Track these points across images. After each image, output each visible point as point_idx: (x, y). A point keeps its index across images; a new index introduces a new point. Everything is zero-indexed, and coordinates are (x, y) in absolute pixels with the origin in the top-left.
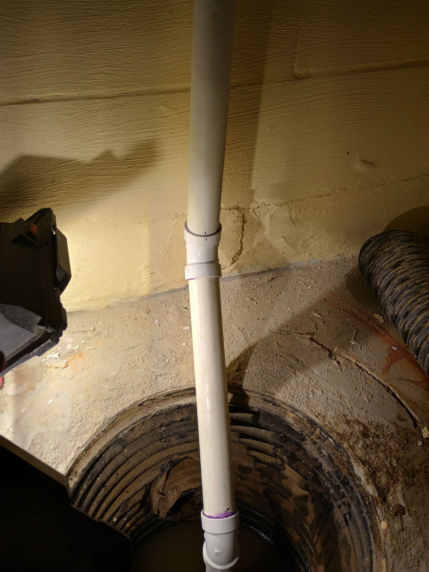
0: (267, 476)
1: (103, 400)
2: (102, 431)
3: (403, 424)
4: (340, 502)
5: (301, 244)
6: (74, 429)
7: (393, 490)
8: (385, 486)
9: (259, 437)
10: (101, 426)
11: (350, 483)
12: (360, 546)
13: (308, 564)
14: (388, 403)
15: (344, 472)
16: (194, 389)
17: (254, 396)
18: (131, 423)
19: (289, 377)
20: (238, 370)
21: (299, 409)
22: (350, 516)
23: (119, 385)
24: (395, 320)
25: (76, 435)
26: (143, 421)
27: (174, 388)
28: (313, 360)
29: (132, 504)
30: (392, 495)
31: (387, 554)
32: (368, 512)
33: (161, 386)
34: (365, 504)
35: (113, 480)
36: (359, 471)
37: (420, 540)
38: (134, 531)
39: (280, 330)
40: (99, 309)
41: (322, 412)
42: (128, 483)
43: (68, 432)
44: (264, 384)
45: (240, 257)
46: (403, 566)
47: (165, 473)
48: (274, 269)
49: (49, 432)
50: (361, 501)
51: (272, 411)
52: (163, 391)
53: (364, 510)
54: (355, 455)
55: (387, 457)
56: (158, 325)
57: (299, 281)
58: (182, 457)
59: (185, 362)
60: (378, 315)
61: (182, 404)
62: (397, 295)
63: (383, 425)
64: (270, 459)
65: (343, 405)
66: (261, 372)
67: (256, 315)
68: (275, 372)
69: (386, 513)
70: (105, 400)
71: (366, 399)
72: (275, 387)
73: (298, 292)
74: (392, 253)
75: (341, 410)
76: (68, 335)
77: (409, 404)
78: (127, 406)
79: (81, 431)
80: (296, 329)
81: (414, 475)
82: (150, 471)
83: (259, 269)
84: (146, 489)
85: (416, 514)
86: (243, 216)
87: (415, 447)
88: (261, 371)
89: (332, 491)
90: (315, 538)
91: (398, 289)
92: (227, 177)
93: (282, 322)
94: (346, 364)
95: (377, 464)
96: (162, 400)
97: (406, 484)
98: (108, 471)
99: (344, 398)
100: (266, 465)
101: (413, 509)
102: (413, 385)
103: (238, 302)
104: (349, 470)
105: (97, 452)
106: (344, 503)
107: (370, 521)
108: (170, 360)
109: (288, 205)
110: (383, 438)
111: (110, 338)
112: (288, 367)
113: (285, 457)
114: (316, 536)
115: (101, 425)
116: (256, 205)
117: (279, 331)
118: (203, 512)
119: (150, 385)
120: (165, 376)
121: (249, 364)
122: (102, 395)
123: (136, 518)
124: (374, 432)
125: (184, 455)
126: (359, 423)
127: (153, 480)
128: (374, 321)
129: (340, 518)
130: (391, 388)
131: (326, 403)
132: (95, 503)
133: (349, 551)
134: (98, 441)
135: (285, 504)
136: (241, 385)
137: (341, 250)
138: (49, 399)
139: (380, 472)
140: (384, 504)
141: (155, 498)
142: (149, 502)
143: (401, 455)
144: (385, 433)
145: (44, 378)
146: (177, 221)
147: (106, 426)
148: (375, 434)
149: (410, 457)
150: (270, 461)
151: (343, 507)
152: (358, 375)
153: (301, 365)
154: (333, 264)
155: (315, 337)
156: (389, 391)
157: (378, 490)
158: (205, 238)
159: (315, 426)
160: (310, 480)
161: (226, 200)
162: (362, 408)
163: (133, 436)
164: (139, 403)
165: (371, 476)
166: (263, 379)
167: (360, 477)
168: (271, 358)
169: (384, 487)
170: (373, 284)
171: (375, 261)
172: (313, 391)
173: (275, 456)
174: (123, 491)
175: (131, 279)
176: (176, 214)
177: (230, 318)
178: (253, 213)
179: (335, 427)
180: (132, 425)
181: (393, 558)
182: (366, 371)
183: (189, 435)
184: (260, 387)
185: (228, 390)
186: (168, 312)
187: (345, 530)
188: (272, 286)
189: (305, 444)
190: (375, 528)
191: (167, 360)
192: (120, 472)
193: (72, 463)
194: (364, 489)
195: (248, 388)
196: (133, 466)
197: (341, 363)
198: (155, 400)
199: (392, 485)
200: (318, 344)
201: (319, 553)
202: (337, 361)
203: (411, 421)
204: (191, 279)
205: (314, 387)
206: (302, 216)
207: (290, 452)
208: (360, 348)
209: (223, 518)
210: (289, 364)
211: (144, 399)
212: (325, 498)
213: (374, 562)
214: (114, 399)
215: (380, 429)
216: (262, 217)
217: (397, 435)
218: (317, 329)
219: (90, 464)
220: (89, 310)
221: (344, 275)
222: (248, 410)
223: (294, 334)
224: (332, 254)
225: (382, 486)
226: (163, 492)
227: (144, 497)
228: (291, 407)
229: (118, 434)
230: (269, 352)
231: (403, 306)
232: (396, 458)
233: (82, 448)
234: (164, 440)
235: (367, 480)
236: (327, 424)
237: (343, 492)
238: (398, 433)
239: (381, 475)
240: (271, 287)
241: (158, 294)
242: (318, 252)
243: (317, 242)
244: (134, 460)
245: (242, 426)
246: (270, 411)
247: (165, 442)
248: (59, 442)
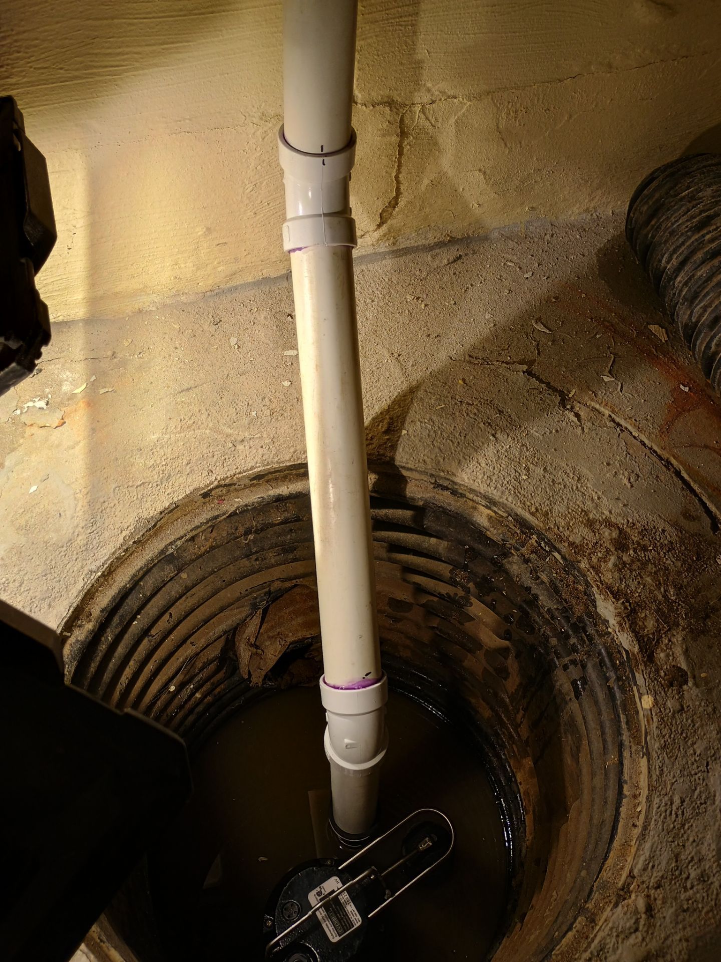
0: (439, 616)
1: (133, 486)
2: (134, 543)
3: (693, 527)
4: (566, 660)
5: (515, 187)
6: (80, 538)
7: (667, 641)
8: (653, 634)
9: (425, 551)
10: (132, 533)
11: (588, 629)
12: (599, 733)
13: (504, 754)
14: (666, 489)
15: (579, 610)
16: (305, 466)
17: (416, 478)
18: (189, 527)
19: (483, 443)
20: (387, 432)
21: (501, 500)
22: (585, 682)
23: (163, 459)
24: (691, 332)
25: (84, 549)
26: (213, 524)
27: (268, 464)
28: (529, 412)
29: (204, 662)
30: (665, 651)
31: (650, 750)
32: (619, 679)
33: (243, 461)
34: (614, 665)
35: (164, 624)
36: (607, 609)
37: (712, 728)
38: (210, 705)
39: (470, 356)
40: (121, 316)
41: (543, 506)
42: (193, 630)
43: (68, 544)
44: (436, 456)
45: (394, 212)
46: (679, 772)
47: (258, 612)
48: (462, 240)
49: (33, 543)
50: (606, 659)
51: (449, 505)
52: (247, 470)
53: (612, 675)
54: (601, 582)
55: (660, 583)
56: (236, 347)
57: (509, 264)
58: (288, 585)
59: (289, 418)
60: (657, 326)
61: (283, 494)
62: (700, 282)
63: (654, 528)
64: (444, 589)
65: (583, 493)
66: (430, 434)
67: (425, 329)
68: (457, 435)
69: (652, 681)
70: (137, 487)
71: (625, 481)
72: (457, 462)
73: (506, 283)
74: (695, 200)
75: (578, 502)
76: (63, 365)
77: (706, 490)
78: (181, 497)
79: (94, 543)
80: (500, 354)
81: (707, 616)
82: (232, 609)
83: (431, 239)
84: (227, 638)
85: (706, 683)
86: (402, 121)
87: (711, 566)
88: (432, 433)
89: (554, 641)
90: (519, 716)
91: (703, 272)
92: (368, 28)
93: (473, 341)
94: (591, 418)
95: (640, 596)
96: (246, 487)
97: (692, 631)
98: (152, 609)
99: (584, 481)
100: (437, 599)
101: (703, 675)
102: (715, 455)
103: (391, 304)
104: (588, 608)
105: (127, 579)
106: (574, 662)
107: (622, 693)
108: (260, 414)
109: (492, 99)
110: (654, 550)
111: (145, 372)
112: (482, 425)
113: (471, 585)
114: (522, 712)
115: (132, 531)
116: (429, 96)
117: (467, 358)
118: (324, 679)
119: (223, 458)
120: (251, 443)
121: (408, 420)
122: (131, 476)
123: (213, 684)
124: (637, 541)
125: (293, 582)
126: (610, 524)
127: (238, 624)
128: (649, 339)
129: (566, 686)
130: (674, 461)
131: (551, 490)
132: (132, 663)
133: (580, 739)
134: (128, 559)
135: (469, 662)
136: (393, 459)
137: (593, 200)
138: (31, 485)
139: (644, 611)
140: (649, 666)
141: (244, 653)
142: (235, 658)
143: (685, 580)
144: (658, 541)
145: (20, 445)
146: (265, 129)
147: (141, 534)
148: (638, 543)
149: (701, 584)
150: (444, 592)
151: (571, 667)
152: (613, 438)
153: (507, 420)
154: (575, 229)
155: (535, 369)
156: (670, 467)
157: (638, 641)
158: (321, 159)
159: (530, 531)
160: (515, 623)
161: (367, 84)
162: (618, 499)
163: (194, 550)
164: (202, 492)
165: (627, 617)
166: (434, 446)
167: (606, 619)
168: (451, 409)
169: (651, 636)
170: (652, 264)
171: (660, 218)
172: (527, 469)
173: (453, 583)
174: (184, 642)
175: (180, 256)
176: (263, 113)
177: (374, 334)
178: (423, 116)
179: (567, 533)
180: (191, 530)
181: (661, 759)
182: (629, 431)
183: (300, 549)
184: (428, 463)
185: (369, 468)
186: (254, 323)
187: (574, 706)
188: (457, 273)
189: (509, 562)
190: (630, 707)
191: (254, 414)
192: (176, 611)
193: (80, 598)
194: (613, 639)
195: (408, 463)
196: (199, 601)
197: (582, 417)
198: (233, 487)
199: (665, 633)
200: (541, 381)
201: (525, 739)
202: (575, 413)
203: (707, 521)
204: (294, 250)
205: (529, 461)
206: (520, 125)
207: (481, 576)
208: (619, 388)
209: (359, 688)
210: (485, 419)
211: (212, 484)
212: (540, 652)
213: (626, 762)
214: (155, 484)
215: (649, 536)
216: (439, 125)
217: (681, 546)
218: (539, 353)
219: (115, 600)
220: (101, 318)
221: (596, 250)
222: (404, 503)
223: (495, 363)
224: (575, 208)
225: (647, 635)
226: (257, 644)
227: (224, 651)
228: (485, 497)
229: (166, 547)
230: (447, 397)
231: (710, 305)
232: (675, 587)
233: (96, 572)
234: (254, 557)
235: (620, 624)
236: (552, 527)
237: (574, 643)
238: (682, 542)
239: (646, 615)
240: (454, 274)
241: (236, 288)
242: (548, 204)
243: (548, 183)
244: (200, 592)
245: (395, 531)
246: (446, 505)
247: (257, 560)
248: (53, 562)
